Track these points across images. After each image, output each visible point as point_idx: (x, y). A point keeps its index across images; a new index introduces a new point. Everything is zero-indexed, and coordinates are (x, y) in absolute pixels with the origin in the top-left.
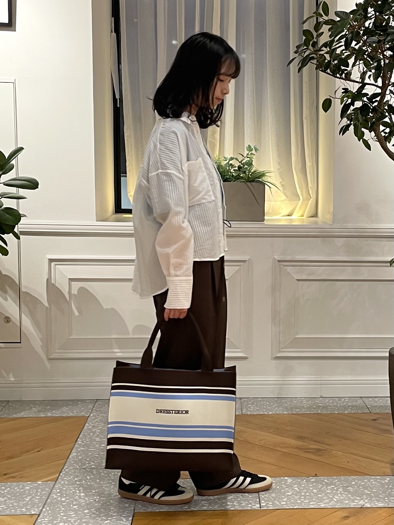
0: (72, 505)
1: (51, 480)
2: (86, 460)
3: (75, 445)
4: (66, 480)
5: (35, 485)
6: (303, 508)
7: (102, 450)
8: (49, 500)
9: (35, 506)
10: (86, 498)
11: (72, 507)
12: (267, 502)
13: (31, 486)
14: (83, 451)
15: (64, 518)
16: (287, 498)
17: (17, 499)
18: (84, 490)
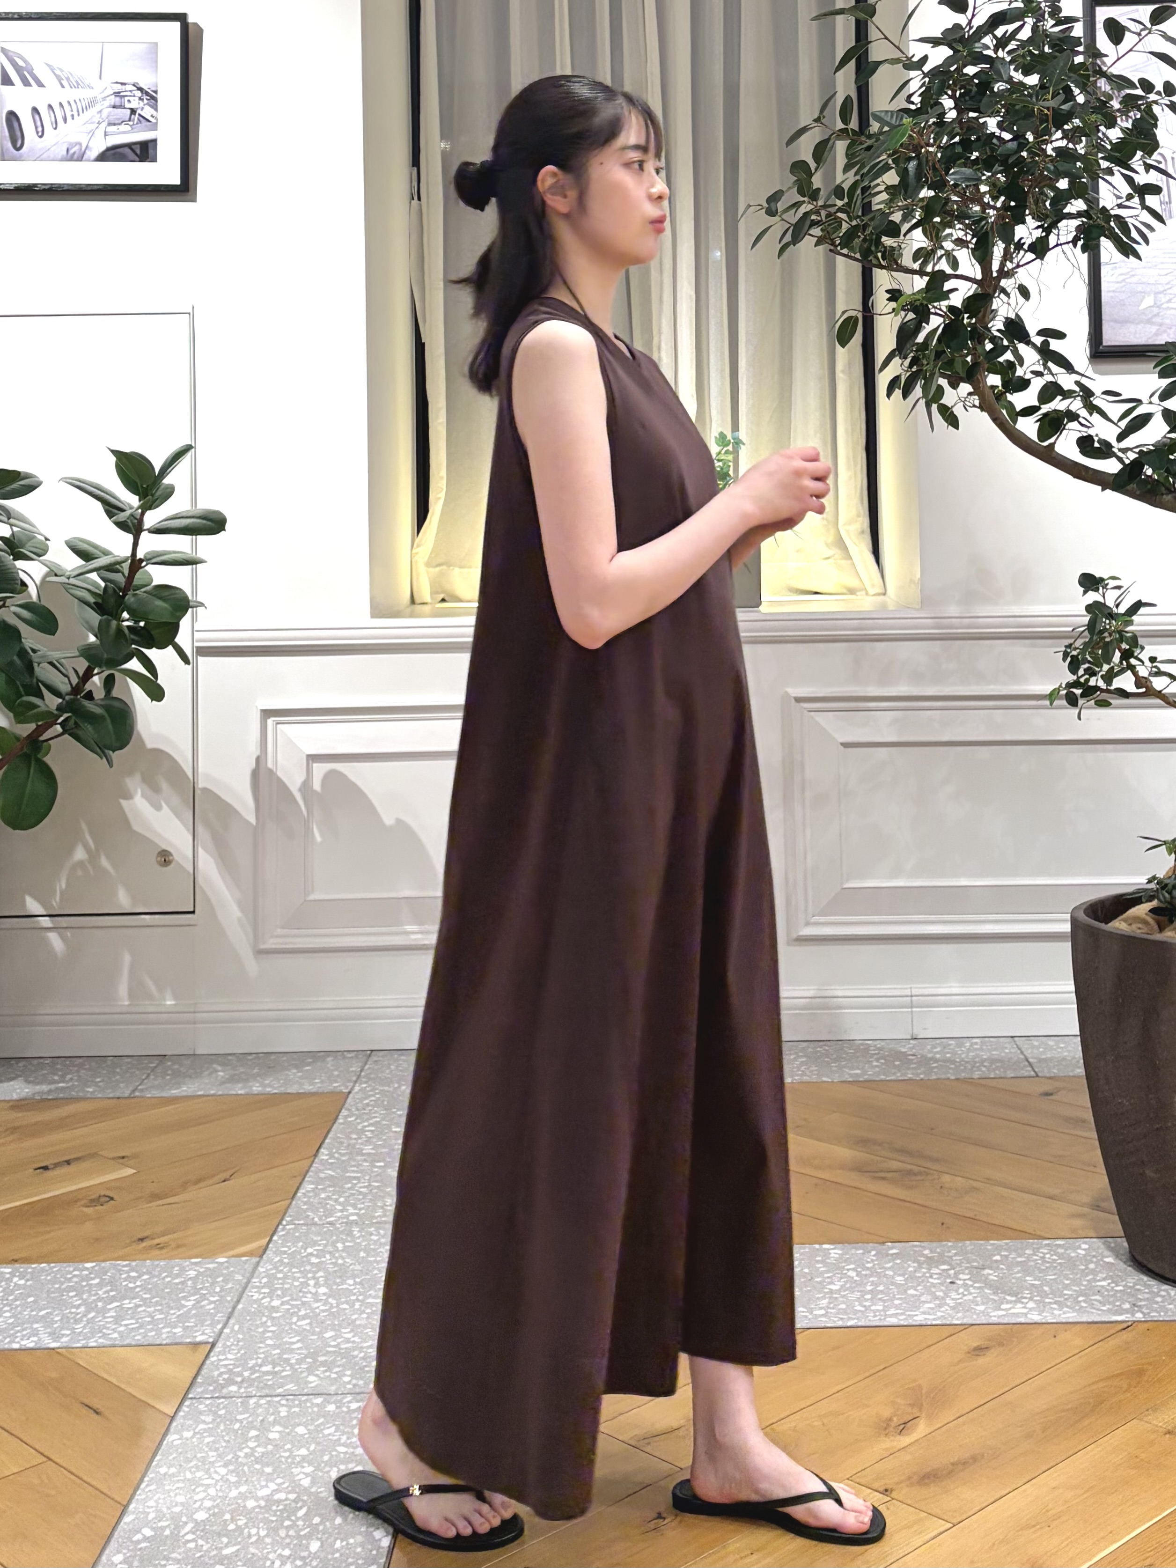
0: (294, 1320)
1: (250, 1254)
2: (336, 1200)
3: (314, 1165)
4: (285, 1252)
5: (211, 1266)
6: (868, 1324)
7: (377, 1175)
8: (240, 1306)
9: (205, 1320)
10: (330, 1300)
11: (295, 1323)
13: (202, 1270)
14: (329, 1178)
15: (274, 1352)
16: (830, 1298)
17: (164, 1302)
18: (327, 1279)
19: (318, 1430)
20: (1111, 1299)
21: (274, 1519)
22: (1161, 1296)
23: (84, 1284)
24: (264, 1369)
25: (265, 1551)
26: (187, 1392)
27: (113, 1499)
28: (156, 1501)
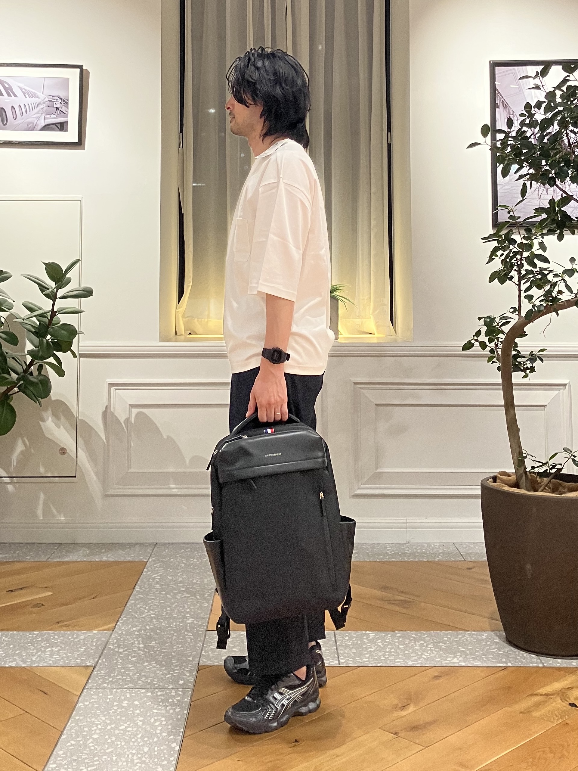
0: (130, 657)
1: (108, 630)
2: (145, 608)
3: (134, 593)
4: (123, 629)
5: (91, 634)
6: (388, 665)
8: (105, 651)
9: (90, 657)
10: (145, 650)
11: (130, 659)
12: (346, 658)
13: (86, 636)
14: (141, 598)
15: (122, 671)
16: (370, 654)
17: (71, 649)
18: (143, 642)
19: (145, 702)
20: (497, 657)
21: (128, 738)
22: (519, 656)
23: (35, 640)
24: (118, 677)
25: (125, 751)
26: (85, 686)
27: (56, 729)
28: (76, 730)
